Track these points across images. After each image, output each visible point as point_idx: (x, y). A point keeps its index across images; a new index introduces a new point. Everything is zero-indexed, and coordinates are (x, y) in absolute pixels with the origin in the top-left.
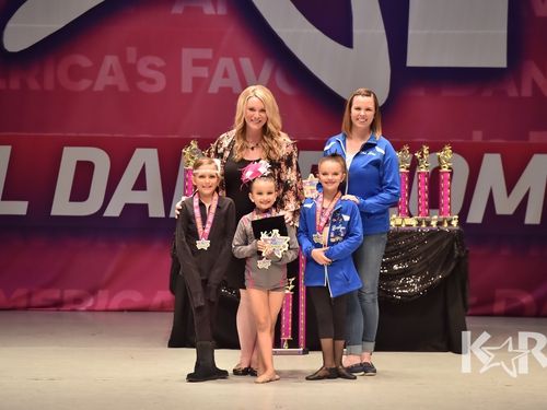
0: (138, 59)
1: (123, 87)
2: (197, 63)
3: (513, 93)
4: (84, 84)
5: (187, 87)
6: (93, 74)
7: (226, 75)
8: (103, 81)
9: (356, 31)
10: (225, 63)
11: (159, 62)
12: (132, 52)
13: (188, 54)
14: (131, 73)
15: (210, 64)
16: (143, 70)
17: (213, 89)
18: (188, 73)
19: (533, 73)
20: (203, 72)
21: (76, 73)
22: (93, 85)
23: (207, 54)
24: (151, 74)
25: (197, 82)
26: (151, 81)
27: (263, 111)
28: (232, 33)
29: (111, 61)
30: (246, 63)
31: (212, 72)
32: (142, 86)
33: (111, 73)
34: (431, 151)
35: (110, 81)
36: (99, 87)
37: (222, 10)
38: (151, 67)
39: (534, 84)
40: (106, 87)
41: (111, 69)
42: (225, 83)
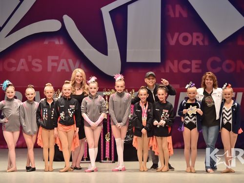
0: (32, 59)
1: (27, 70)
2: (53, 61)
3: (163, 71)
4: (13, 69)
5: (49, 69)
6: (16, 65)
7: (63, 65)
8: (20, 68)
9: (109, 50)
10: (63, 61)
11: (40, 61)
12: (30, 58)
13: (50, 58)
14: (30, 65)
15: (58, 61)
16: (34, 64)
17: (59, 70)
18: (50, 65)
19: (169, 64)
20: (55, 64)
21: (10, 65)
23: (57, 58)
24: (37, 65)
25: (53, 68)
26: (37, 68)
27: (81, 77)
28: (65, 51)
29: (22, 61)
30: (70, 61)
31: (58, 64)
32: (34, 69)
33: (23, 65)
34: (135, 91)
35: (22, 68)
36: (18, 70)
37: (62, 43)
38: (37, 62)
39: (170, 68)
40: (21, 70)
41: (23, 63)
42: (63, 68)
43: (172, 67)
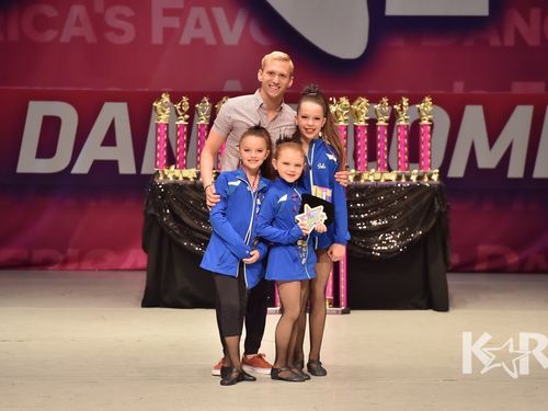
0: (106, 8)
1: (91, 38)
2: (168, 13)
3: (495, 42)
4: (50, 35)
5: (157, 38)
6: (59, 24)
7: (198, 25)
8: (70, 31)
10: (197, 12)
11: (127, 12)
13: (158, 4)
14: (98, 24)
15: (181, 14)
16: (111, 20)
17: (185, 40)
18: (159, 24)
19: (515, 20)
20: (174, 22)
21: (42, 23)
22: (59, 36)
23: (178, 3)
24: (120, 24)
25: (168, 33)
26: (120, 32)
29: (77, 11)
30: (220, 13)
31: (183, 23)
32: (110, 36)
33: (78, 23)
34: (410, 103)
35: (76, 32)
36: (65, 38)
38: (120, 17)
39: (517, 32)
40: (73, 38)
41: (78, 18)
42: (198, 34)
43: (523, 29)
